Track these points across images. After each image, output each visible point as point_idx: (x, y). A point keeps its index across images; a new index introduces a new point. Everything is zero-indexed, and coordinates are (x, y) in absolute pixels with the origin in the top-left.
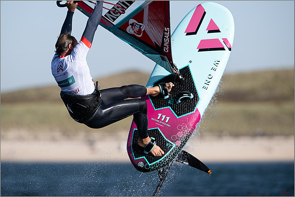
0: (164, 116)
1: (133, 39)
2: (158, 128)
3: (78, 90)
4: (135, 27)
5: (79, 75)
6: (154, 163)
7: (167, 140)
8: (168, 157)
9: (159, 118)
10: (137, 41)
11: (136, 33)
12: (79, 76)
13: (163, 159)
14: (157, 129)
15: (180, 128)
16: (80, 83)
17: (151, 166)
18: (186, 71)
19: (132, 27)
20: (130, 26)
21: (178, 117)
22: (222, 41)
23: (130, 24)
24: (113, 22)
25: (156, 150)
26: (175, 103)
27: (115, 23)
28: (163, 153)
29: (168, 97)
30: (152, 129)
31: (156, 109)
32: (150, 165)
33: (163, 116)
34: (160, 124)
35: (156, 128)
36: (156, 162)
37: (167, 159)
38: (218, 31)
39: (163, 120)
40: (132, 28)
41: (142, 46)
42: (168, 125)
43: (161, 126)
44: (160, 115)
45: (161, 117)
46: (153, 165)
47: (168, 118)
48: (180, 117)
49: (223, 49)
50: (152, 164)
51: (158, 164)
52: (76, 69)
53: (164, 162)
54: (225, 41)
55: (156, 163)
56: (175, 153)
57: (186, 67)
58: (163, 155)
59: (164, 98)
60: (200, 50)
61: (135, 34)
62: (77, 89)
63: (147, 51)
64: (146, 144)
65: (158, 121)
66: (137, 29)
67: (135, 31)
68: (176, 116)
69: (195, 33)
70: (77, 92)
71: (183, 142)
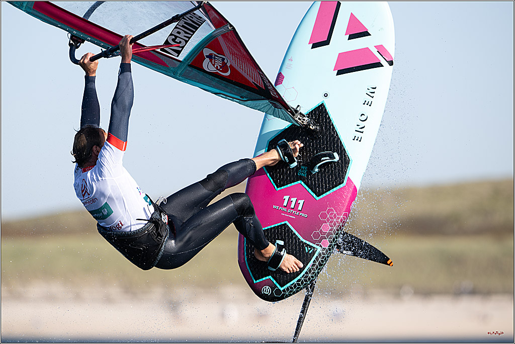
0: (294, 200)
1: (218, 81)
2: (287, 222)
3: (121, 223)
4: (215, 60)
5: (117, 199)
6: (289, 285)
7: (304, 241)
8: (310, 271)
9: (285, 204)
10: (224, 83)
11: (219, 70)
12: (116, 202)
13: (303, 276)
14: (286, 224)
15: (324, 216)
16: (121, 211)
17: (284, 291)
18: (320, 113)
19: (211, 61)
20: (207, 60)
21: (317, 198)
22: (375, 51)
23: (207, 56)
24: (178, 56)
25: (289, 262)
26: (309, 173)
27: (181, 57)
28: (302, 265)
29: (295, 164)
30: (276, 225)
31: (278, 188)
32: (282, 289)
33: (292, 199)
34: (289, 214)
35: (283, 223)
36: (292, 283)
37: (310, 275)
38: (366, 34)
39: (293, 207)
40: (212, 63)
41: (236, 90)
42: (303, 215)
43: (292, 217)
44: (286, 198)
45: (290, 202)
46: (288, 289)
47: (301, 202)
48: (321, 197)
49: (379, 65)
50: (285, 287)
51: (295, 286)
52: (109, 192)
53: (306, 281)
54: (381, 49)
55: (292, 285)
56: (322, 261)
57: (319, 106)
58: (301, 270)
59: (289, 166)
60: (340, 73)
61: (217, 71)
62: (119, 223)
63: (246, 98)
64: (268, 256)
65: (285, 209)
66: (219, 63)
67: (217, 67)
68: (314, 195)
69: (327, 42)
70: (121, 227)
71: (334, 240)
